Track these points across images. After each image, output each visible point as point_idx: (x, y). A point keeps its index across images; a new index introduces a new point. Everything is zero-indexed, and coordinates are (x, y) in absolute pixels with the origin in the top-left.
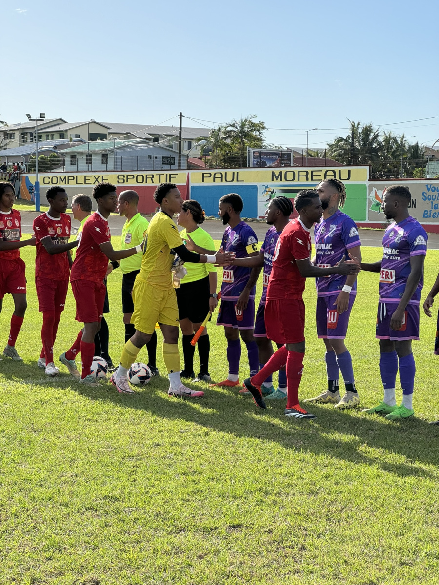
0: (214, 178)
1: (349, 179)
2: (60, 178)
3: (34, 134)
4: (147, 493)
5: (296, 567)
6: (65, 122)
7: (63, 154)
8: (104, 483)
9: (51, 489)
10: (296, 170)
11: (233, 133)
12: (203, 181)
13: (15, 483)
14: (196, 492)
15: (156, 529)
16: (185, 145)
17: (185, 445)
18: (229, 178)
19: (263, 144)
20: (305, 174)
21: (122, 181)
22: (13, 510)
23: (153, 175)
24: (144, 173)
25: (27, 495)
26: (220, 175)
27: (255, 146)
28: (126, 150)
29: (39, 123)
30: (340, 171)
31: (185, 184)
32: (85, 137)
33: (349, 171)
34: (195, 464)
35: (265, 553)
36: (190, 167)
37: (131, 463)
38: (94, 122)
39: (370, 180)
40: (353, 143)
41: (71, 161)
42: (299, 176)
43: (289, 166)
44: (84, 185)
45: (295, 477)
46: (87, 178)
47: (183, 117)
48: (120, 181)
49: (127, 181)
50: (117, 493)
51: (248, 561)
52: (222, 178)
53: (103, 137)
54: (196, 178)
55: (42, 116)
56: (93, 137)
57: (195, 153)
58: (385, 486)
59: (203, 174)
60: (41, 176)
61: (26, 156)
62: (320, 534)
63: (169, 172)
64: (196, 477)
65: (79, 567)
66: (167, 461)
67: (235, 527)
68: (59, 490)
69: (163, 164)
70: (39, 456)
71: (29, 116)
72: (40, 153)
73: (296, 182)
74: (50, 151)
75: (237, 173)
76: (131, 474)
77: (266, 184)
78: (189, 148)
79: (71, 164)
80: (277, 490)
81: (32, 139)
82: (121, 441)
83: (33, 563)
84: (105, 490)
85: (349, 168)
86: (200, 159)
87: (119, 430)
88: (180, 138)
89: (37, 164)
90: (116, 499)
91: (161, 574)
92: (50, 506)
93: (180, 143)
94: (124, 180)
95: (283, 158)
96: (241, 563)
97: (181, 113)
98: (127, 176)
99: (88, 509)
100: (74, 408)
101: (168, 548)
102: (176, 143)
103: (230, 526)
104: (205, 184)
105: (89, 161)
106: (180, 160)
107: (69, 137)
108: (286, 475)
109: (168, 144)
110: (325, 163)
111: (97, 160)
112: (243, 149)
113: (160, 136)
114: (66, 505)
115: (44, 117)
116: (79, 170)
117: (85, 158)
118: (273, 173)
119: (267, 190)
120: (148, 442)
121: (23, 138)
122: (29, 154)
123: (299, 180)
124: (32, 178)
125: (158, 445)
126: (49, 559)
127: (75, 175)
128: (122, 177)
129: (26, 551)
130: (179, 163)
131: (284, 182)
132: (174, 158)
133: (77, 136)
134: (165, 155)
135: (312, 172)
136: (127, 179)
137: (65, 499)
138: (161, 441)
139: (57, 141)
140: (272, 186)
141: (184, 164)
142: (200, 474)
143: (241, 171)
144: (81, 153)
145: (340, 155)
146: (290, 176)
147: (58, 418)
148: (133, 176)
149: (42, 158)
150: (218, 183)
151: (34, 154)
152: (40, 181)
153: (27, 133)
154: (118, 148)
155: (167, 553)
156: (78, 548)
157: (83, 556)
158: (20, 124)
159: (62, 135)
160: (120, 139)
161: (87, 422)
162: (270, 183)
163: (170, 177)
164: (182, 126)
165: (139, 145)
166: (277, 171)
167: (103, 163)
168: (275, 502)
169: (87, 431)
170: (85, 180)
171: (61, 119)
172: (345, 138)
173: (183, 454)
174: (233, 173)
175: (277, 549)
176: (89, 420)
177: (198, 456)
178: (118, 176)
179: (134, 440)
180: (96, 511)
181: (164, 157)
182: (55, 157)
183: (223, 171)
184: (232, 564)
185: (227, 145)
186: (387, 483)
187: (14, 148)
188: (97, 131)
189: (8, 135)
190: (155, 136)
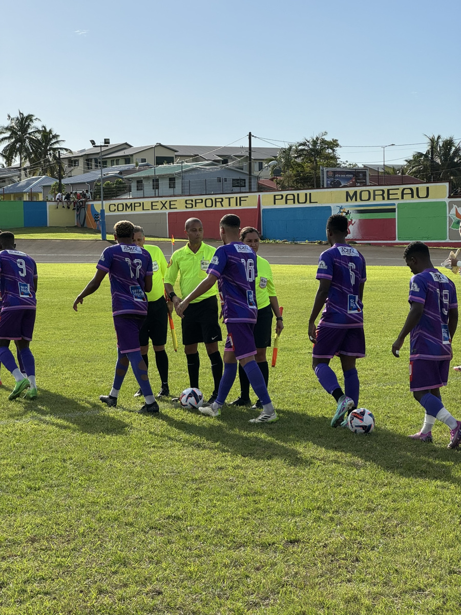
0: (286, 200)
1: (427, 196)
2: (126, 204)
3: (99, 160)
4: (209, 512)
5: (348, 576)
6: (131, 146)
7: (128, 179)
8: (168, 505)
9: (117, 511)
10: (371, 189)
11: (305, 153)
12: (275, 204)
13: (83, 506)
14: (257, 511)
15: (216, 545)
16: (256, 166)
17: (247, 468)
18: (302, 199)
19: (338, 162)
20: (381, 192)
21: (190, 206)
22: (81, 530)
23: (222, 199)
24: (213, 197)
25: (94, 516)
26: (292, 197)
27: (328, 165)
28: (194, 173)
29: (103, 149)
30: (417, 189)
31: (256, 207)
32: (151, 160)
33: (428, 188)
34: (257, 486)
35: (319, 565)
36: (261, 188)
37: (194, 486)
38: (160, 145)
39: (450, 197)
40: (432, 158)
41: (137, 187)
42: (375, 195)
43: (365, 185)
44: (151, 212)
45: (353, 496)
46: (154, 204)
47: (252, 138)
48: (188, 206)
49: (196, 206)
50: (180, 513)
51: (303, 572)
52: (294, 199)
53: (170, 160)
54: (267, 201)
55: (107, 141)
56: (160, 161)
57: (266, 174)
58: (441, 502)
59: (275, 196)
60: (106, 203)
61: (91, 183)
62: (374, 547)
63: (238, 195)
64: (256, 498)
65: (143, 579)
66: (229, 483)
67: (292, 542)
68: (124, 512)
69: (233, 186)
70: (105, 481)
71: (93, 142)
72: (105, 179)
73: (371, 202)
74: (115, 177)
75: (310, 194)
76: (193, 496)
77: (340, 205)
78: (261, 168)
79: (138, 190)
80: (335, 508)
81: (97, 166)
82: (185, 466)
83: (99, 577)
84: (169, 511)
85: (428, 185)
86: (272, 180)
87: (184, 455)
88: (250, 159)
89: (102, 191)
90: (179, 519)
91: (219, 584)
92: (116, 526)
93: (250, 164)
94: (192, 204)
95: (358, 176)
96: (296, 573)
97: (250, 133)
98: (196, 200)
99: (152, 528)
100: (140, 435)
101: (227, 561)
102: (246, 164)
103: (287, 542)
104: (276, 207)
105: (156, 186)
106: (250, 182)
107: (134, 161)
108: (344, 495)
109: (237, 165)
110: (403, 180)
111: (164, 185)
112: (316, 168)
113: (229, 157)
114: (131, 525)
115: (109, 143)
116: (145, 196)
117: (151, 183)
118: (347, 193)
119: (342, 211)
120: (211, 466)
121: (88, 164)
122: (94, 181)
123: (374, 199)
124: (97, 205)
125: (221, 468)
126: (115, 573)
127: (141, 201)
128: (190, 202)
129: (93, 566)
130: (250, 186)
131: (359, 203)
132: (245, 180)
133: (143, 160)
134: (234, 178)
135: (388, 190)
136: (196, 203)
137: (131, 519)
138: (224, 465)
139: (123, 167)
140: (346, 206)
141: (254, 187)
142: (261, 495)
143: (314, 192)
144: (147, 178)
145: (418, 172)
146: (365, 196)
147: (124, 446)
148: (202, 200)
149: (108, 184)
150: (291, 205)
151: (99, 181)
152: (106, 208)
153: (91, 159)
154: (186, 172)
155: (226, 566)
156: (142, 563)
157: (147, 569)
158: (84, 150)
159: (128, 160)
160: (187, 162)
161: (152, 449)
162: (344, 204)
163: (240, 201)
164: (252, 146)
165: (207, 167)
166: (351, 190)
167: (170, 187)
168: (332, 519)
169: (152, 457)
170: (152, 206)
171: (126, 144)
172: (425, 153)
173: (245, 477)
174: (306, 194)
175: (332, 561)
176: (154, 447)
177: (260, 478)
178: (186, 201)
179: (198, 464)
180: (160, 530)
181: (233, 180)
182: (121, 183)
183: (295, 193)
184: (287, 574)
185: (299, 165)
186: (443, 500)
187: (78, 175)
188: (164, 154)
189: (73, 161)
190: (224, 157)
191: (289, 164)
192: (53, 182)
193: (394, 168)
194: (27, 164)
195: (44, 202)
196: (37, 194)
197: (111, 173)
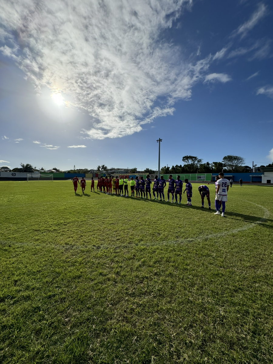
12: (130, 175)
24: (124, 174)
27: (136, 171)
30: (146, 173)
47: (128, 168)
78: (129, 171)
95: (139, 172)
105: (118, 173)
133: (116, 170)
134: (126, 172)
135: (142, 174)
160: (121, 170)
171: (114, 168)
172: (146, 170)
174: (134, 174)
187: (110, 171)
190: (125, 170)
191: (132, 171)
192: (107, 172)
193: (143, 171)
194: (104, 170)
197: (113, 171)
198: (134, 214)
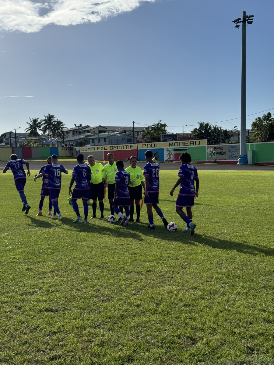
0: (147, 146)
1: (199, 144)
2: (88, 148)
3: (78, 132)
6: (90, 127)
7: (89, 139)
10: (179, 142)
11: (154, 128)
12: (143, 148)
16: (136, 134)
18: (153, 146)
19: (166, 132)
20: (182, 143)
21: (112, 149)
23: (124, 146)
24: (120, 145)
27: (163, 133)
28: (113, 137)
29: (79, 128)
30: (196, 141)
31: (136, 149)
32: (97, 132)
36: (138, 142)
38: (101, 126)
39: (207, 144)
42: (180, 144)
43: (176, 140)
44: (97, 151)
46: (98, 148)
49: (114, 149)
52: (150, 146)
53: (105, 132)
54: (140, 147)
56: (101, 132)
57: (140, 137)
59: (143, 145)
60: (81, 148)
63: (130, 145)
69: (128, 141)
72: (80, 139)
74: (84, 138)
78: (138, 134)
79: (92, 143)
81: (77, 134)
85: (200, 140)
86: (142, 139)
88: (134, 131)
89: (79, 143)
93: (134, 133)
95: (174, 137)
97: (134, 122)
98: (114, 146)
102: (132, 133)
105: (99, 142)
107: (91, 132)
109: (129, 133)
110: (190, 139)
111: (102, 141)
112: (158, 134)
113: (126, 130)
115: (81, 125)
116: (95, 145)
117: (97, 140)
121: (74, 133)
122: (76, 140)
123: (180, 146)
124: (77, 149)
128: (112, 147)
131: (174, 147)
132: (132, 139)
133: (94, 132)
134: (128, 138)
135: (185, 142)
139: (87, 134)
141: (135, 141)
143: (157, 143)
144: (96, 138)
145: (196, 135)
146: (176, 144)
148: (116, 146)
149: (81, 141)
151: (78, 139)
152: (80, 150)
154: (110, 136)
158: (72, 128)
159: (88, 131)
160: (110, 132)
163: (130, 147)
164: (134, 126)
165: (118, 134)
166: (171, 142)
167: (104, 142)
171: (88, 126)
174: (155, 144)
178: (110, 147)
182: (86, 140)
183: (150, 143)
185: (152, 133)
187: (70, 137)
188: (102, 130)
189: (68, 132)
190: (124, 130)
191: (148, 133)
192: (61, 140)
193: (187, 134)
194: (51, 133)
195: (58, 147)
196: (55, 145)
197: (82, 137)
198: (127, 279)
